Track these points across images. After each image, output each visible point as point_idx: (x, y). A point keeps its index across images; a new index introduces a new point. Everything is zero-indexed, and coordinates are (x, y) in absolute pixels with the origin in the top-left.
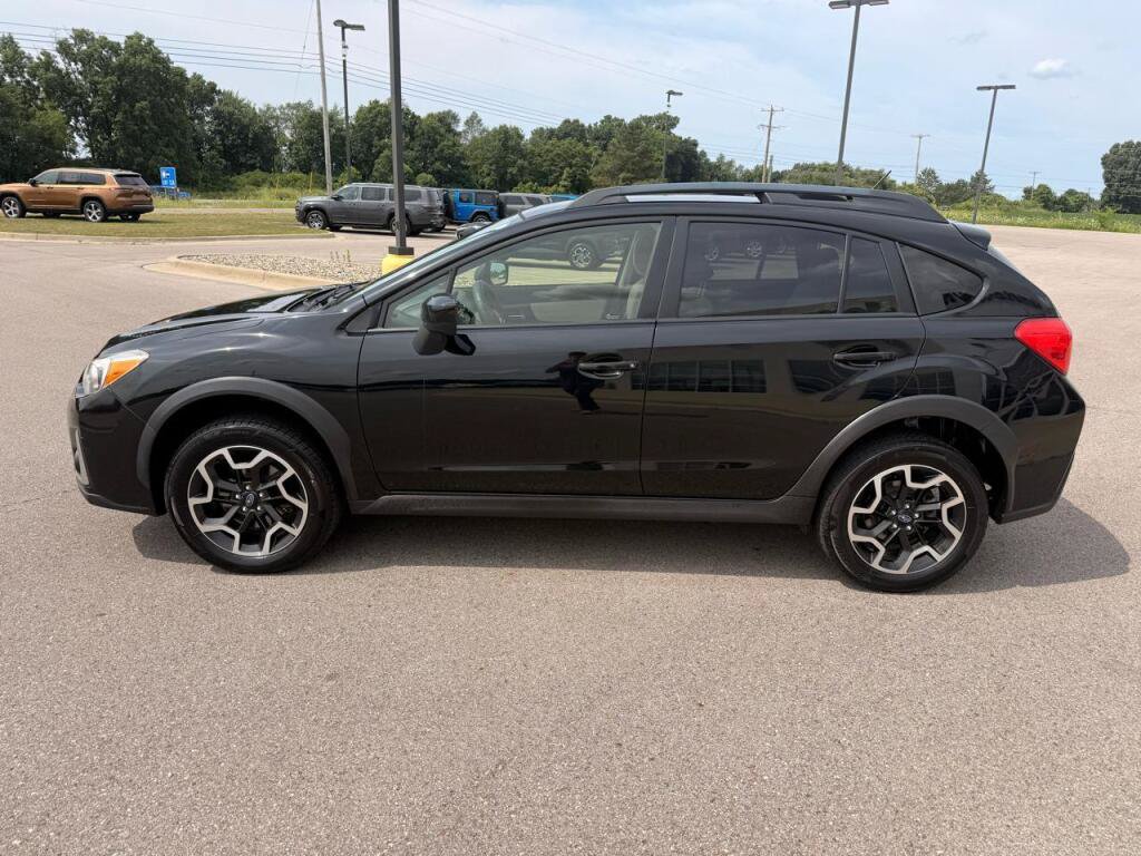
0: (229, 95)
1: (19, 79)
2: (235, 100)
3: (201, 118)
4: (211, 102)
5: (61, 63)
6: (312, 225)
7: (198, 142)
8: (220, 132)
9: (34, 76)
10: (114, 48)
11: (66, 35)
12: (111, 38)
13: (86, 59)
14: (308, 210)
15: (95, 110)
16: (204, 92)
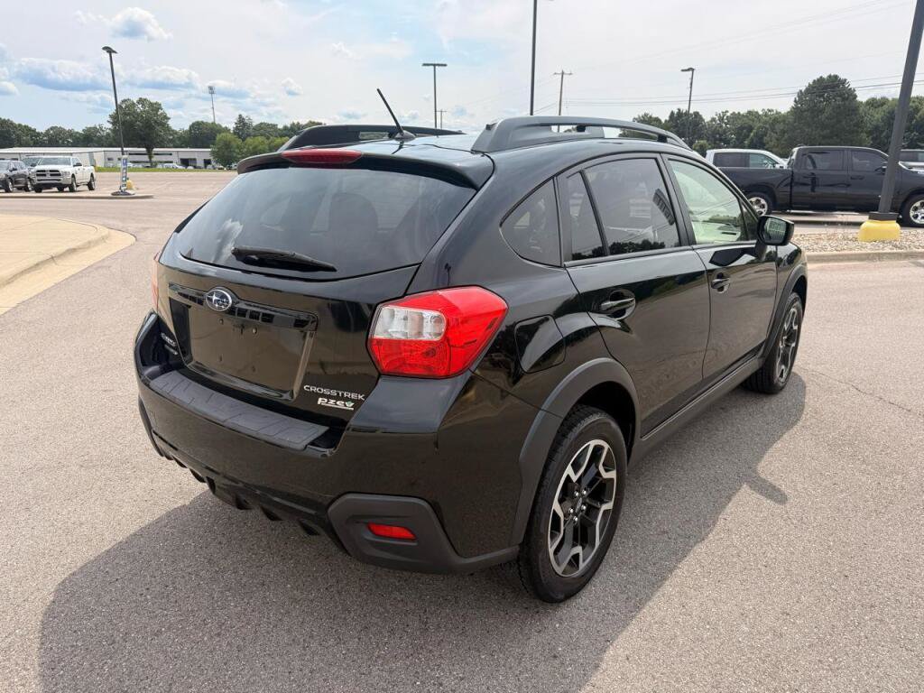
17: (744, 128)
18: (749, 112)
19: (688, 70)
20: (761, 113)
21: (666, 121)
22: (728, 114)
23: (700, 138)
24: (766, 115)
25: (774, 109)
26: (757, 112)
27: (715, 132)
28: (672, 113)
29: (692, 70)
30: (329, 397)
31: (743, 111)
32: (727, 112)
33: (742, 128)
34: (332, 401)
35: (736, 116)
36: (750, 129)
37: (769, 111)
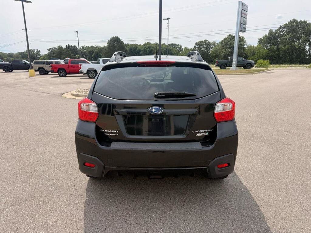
17: (91, 51)
18: (92, 46)
19: (76, 32)
20: (95, 47)
21: (65, 48)
22: (85, 47)
23: (77, 54)
24: (97, 47)
25: (99, 45)
26: (94, 46)
27: (82, 52)
28: (66, 46)
29: (78, 32)
30: (200, 133)
31: (90, 46)
32: (84, 46)
33: (90, 51)
34: (202, 134)
35: (88, 47)
36: (93, 52)
37: (98, 46)
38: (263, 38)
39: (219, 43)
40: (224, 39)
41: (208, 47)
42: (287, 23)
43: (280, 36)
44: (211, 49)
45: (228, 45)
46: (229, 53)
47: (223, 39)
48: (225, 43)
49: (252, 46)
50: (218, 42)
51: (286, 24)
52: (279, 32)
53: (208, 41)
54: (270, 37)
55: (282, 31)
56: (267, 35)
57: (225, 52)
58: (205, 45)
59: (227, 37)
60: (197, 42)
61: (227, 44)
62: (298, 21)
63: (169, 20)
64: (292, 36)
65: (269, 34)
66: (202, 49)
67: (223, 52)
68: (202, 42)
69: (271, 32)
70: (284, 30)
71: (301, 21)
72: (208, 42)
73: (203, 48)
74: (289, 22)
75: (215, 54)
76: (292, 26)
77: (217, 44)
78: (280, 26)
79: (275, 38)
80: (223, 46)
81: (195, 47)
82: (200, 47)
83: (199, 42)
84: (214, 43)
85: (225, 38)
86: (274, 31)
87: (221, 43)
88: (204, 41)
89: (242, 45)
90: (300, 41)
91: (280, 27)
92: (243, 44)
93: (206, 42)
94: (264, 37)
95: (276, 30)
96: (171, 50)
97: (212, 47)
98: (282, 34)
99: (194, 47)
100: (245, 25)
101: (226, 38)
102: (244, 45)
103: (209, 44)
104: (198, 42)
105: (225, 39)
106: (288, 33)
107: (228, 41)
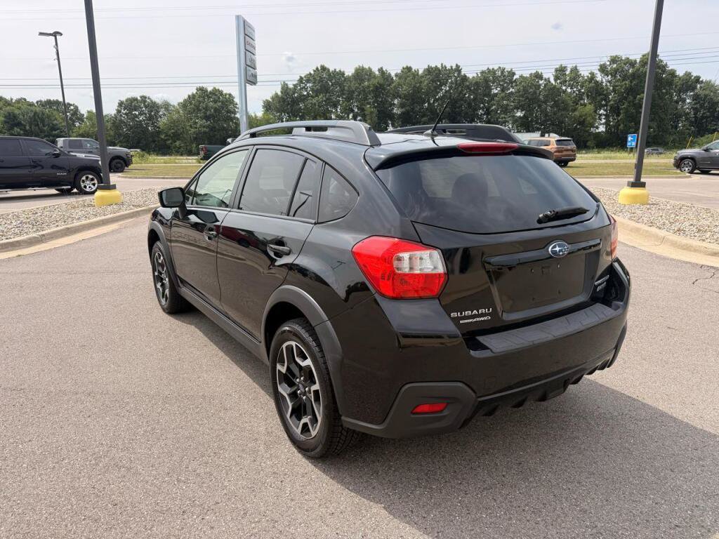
0: (708, 83)
1: (575, 89)
2: (713, 86)
3: (684, 101)
4: (694, 88)
5: (599, 77)
6: (683, 169)
7: (677, 117)
8: (694, 109)
9: (582, 87)
10: (632, 64)
11: (606, 61)
12: (632, 58)
13: (614, 73)
14: (683, 159)
15: (612, 102)
16: (690, 83)
38: (273, 101)
39: (179, 104)
40: (189, 96)
41: (152, 113)
42: (312, 72)
43: (303, 98)
44: (161, 117)
45: (201, 110)
46: (207, 130)
47: (186, 97)
48: (193, 106)
49: (253, 115)
50: (176, 104)
51: (310, 74)
52: (300, 89)
53: (149, 98)
54: (286, 97)
55: (304, 87)
56: (279, 93)
57: (196, 128)
58: (144, 109)
59: (195, 92)
60: (122, 100)
61: (197, 109)
62: (331, 71)
63: (58, 37)
64: (324, 99)
65: (282, 92)
66: (136, 116)
67: (191, 126)
68: (136, 99)
69: (285, 88)
70: (308, 85)
71: (335, 70)
72: (152, 101)
73: (141, 114)
74: (314, 71)
75: (173, 131)
76: (321, 80)
77: (174, 106)
78: (301, 77)
79: (295, 102)
80: (190, 113)
81: (119, 111)
82: (130, 113)
83: (127, 101)
84: (167, 106)
85: (190, 94)
86: (291, 86)
87: (184, 105)
88: (139, 98)
89: (233, 113)
90: (339, 110)
91: (301, 80)
92: (232, 110)
93: (145, 101)
94: (272, 98)
95: (295, 85)
96: (49, 117)
97: (161, 113)
98: (305, 93)
99: (115, 112)
100: (254, 69)
101: (193, 95)
102: (235, 114)
103: (153, 107)
104: (124, 99)
105: (192, 97)
106: (317, 93)
107: (200, 102)
